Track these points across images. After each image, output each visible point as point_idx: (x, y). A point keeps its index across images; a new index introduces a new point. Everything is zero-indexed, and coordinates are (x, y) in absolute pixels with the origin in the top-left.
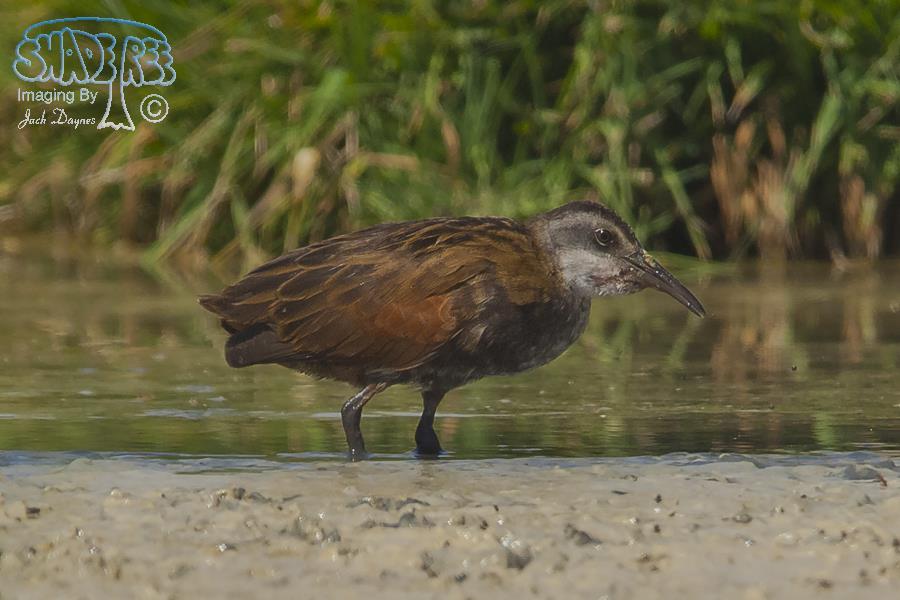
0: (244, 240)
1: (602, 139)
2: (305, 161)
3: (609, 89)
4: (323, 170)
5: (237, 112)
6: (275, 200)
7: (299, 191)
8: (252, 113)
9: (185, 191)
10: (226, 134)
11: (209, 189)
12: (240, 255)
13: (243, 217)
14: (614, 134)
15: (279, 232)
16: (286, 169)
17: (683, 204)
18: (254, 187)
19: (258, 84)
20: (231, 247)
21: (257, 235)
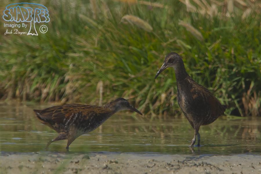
0: (152, 112)
1: (221, 92)
2: (163, 96)
3: (223, 83)
4: (167, 98)
5: (150, 87)
6: (158, 104)
7: (162, 102)
8: (153, 87)
9: (140, 102)
10: (148, 91)
11: (145, 102)
12: (151, 114)
13: (151, 107)
14: (224, 91)
15: (158, 110)
16: (159, 98)
17: (237, 105)
18: (154, 101)
19: (154, 81)
20: (149, 113)
21: (154, 111)
